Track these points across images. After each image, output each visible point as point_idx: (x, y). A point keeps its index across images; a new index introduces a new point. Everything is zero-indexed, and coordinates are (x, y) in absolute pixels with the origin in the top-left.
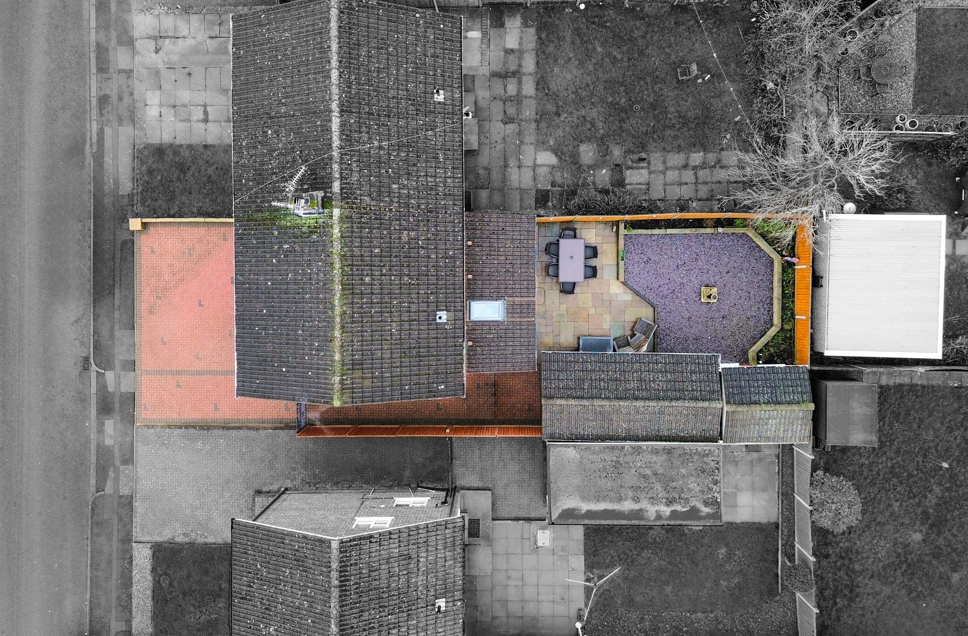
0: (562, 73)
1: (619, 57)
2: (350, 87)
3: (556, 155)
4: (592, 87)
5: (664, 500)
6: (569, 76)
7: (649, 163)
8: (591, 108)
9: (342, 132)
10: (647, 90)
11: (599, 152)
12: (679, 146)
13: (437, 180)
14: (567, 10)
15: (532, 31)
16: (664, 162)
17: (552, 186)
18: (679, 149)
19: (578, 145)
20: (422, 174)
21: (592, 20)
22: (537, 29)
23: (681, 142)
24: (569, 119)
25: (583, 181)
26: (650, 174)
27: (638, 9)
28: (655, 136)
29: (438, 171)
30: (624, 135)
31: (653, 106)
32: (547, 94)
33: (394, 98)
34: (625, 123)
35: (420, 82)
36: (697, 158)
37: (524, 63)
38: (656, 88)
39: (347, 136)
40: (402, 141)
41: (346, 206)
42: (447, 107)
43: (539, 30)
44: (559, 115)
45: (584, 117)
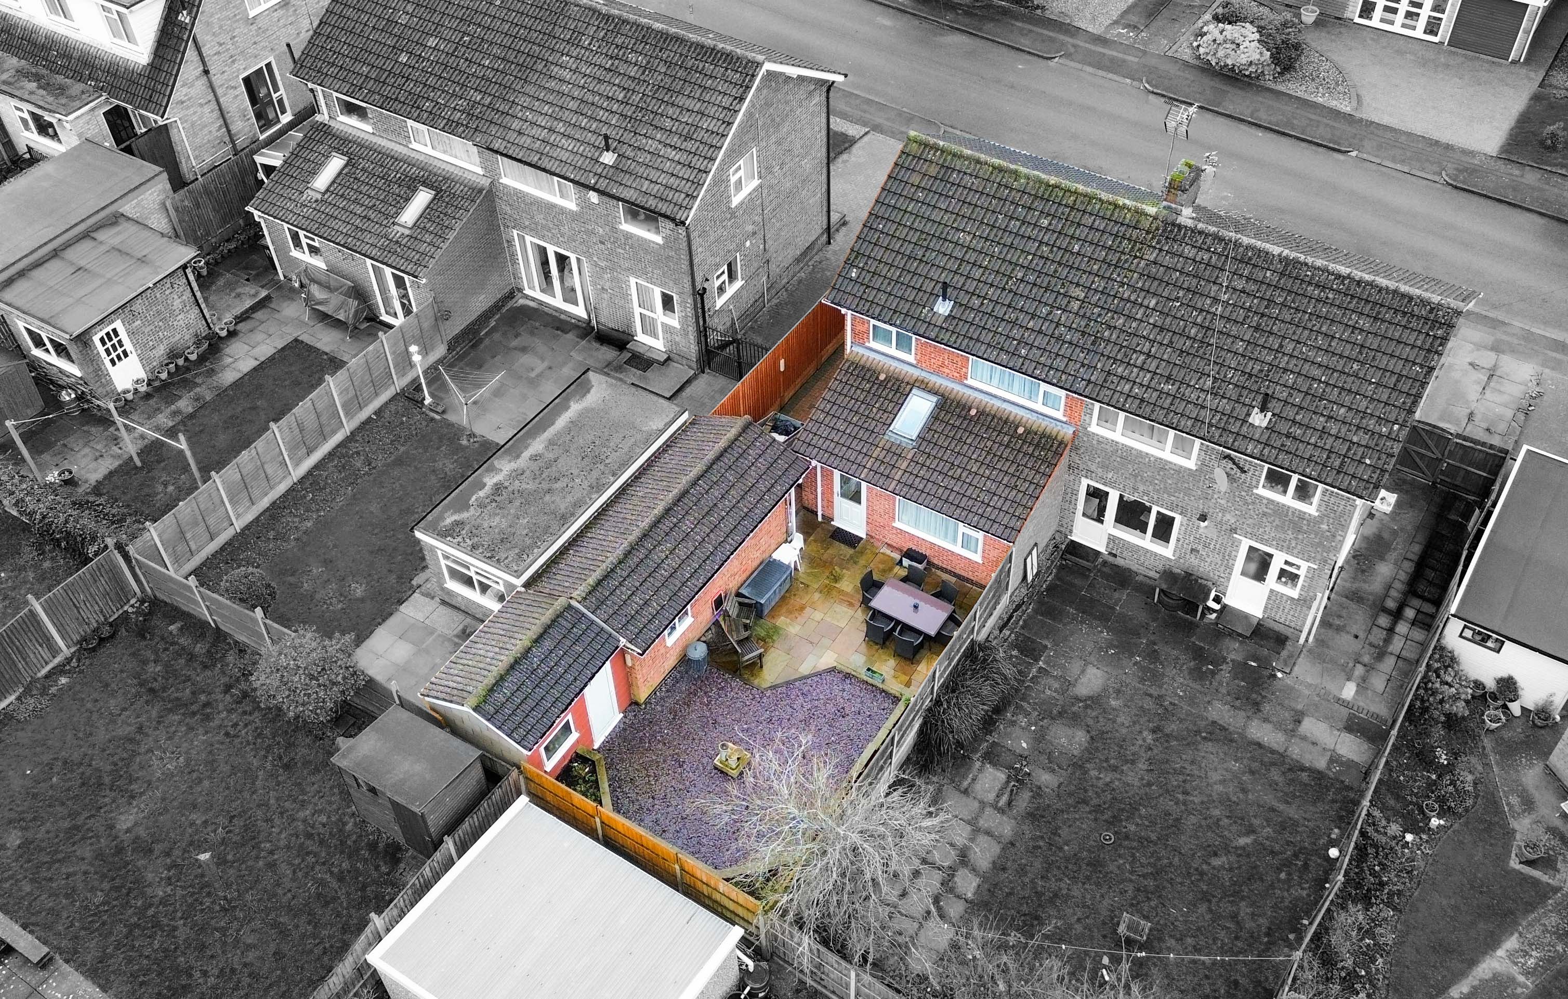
0: (1226, 770)
1: (1216, 862)
2: (1318, 286)
3: (1090, 698)
4: (1180, 797)
5: (507, 484)
6: (1215, 777)
7: (1001, 811)
8: (1142, 779)
9: (1259, 252)
10: (1132, 872)
11: (1061, 753)
12: (1004, 869)
13: (1135, 370)
14: (1336, 831)
15: (1321, 763)
16: (988, 833)
17: (1041, 668)
18: (999, 867)
19: (1088, 732)
20: (1153, 350)
21: (1302, 857)
22: (1319, 772)
23: (1009, 875)
24: (1140, 742)
25: (1025, 710)
26: (981, 802)
27: (1292, 936)
28: (1041, 843)
29: (1149, 376)
30: (1070, 801)
31: (1096, 864)
32: (1198, 732)
33: (1281, 346)
34: (1090, 812)
35: (1290, 395)
36: (968, 884)
37: (1268, 727)
38: (1130, 888)
39: (1250, 259)
40: (1213, 336)
41: (1154, 226)
42: (1238, 424)
43: (1318, 775)
44: (1153, 732)
45: (1133, 762)
